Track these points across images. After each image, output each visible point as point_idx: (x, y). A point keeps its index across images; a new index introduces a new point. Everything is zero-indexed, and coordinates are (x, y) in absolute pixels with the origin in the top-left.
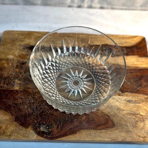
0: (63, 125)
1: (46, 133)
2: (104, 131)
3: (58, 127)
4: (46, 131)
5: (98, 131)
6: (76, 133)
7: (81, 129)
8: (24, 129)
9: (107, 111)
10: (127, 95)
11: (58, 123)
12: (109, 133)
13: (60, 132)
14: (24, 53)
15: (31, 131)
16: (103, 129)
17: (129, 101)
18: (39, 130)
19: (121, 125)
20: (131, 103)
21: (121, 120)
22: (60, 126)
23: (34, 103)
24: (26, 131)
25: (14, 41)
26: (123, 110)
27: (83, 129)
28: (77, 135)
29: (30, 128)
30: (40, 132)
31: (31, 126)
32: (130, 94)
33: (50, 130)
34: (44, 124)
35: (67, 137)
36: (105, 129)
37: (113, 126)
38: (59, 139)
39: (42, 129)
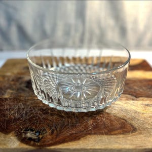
0: (60, 130)
1: (34, 140)
2: (121, 136)
3: (52, 132)
4: (34, 137)
5: (112, 136)
6: (79, 139)
7: (86, 134)
8: (3, 135)
9: (121, 115)
10: (143, 100)
11: (53, 128)
12: (129, 138)
13: (56, 138)
15: (12, 138)
16: (120, 133)
17: (147, 105)
18: (24, 136)
19: (144, 129)
20: (150, 107)
21: (143, 124)
22: (55, 132)
23: (23, 109)
24: (5, 138)
26: (143, 114)
27: (90, 134)
28: (81, 142)
29: (11, 134)
30: (25, 138)
31: (13, 132)
32: (146, 99)
33: (41, 136)
34: (32, 130)
35: (66, 144)
36: (123, 134)
37: (134, 130)
38: (53, 147)
39: (29, 135)
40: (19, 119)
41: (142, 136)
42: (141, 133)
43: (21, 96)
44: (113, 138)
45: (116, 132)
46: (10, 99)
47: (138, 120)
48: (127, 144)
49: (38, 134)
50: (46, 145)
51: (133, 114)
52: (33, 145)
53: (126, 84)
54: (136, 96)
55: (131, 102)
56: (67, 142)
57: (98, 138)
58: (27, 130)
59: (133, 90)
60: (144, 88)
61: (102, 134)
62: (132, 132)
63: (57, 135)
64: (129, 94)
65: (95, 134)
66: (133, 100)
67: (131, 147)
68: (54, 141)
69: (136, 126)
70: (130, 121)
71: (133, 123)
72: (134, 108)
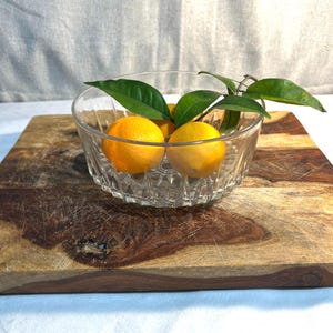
0: (140, 240)
1: (97, 257)
2: (245, 246)
3: (127, 243)
4: (96, 252)
5: (229, 247)
6: (174, 253)
7: (185, 245)
8: (42, 250)
10: (283, 186)
11: (129, 236)
14: (65, 140)
15: (59, 254)
16: (242, 242)
17: (291, 194)
18: (78, 251)
19: (284, 234)
20: (295, 196)
21: (282, 225)
22: (132, 242)
23: (73, 205)
24: (46, 254)
25: (49, 126)
26: (283, 209)
27: (192, 244)
28: (176, 258)
29: (56, 249)
30: (81, 253)
31: (60, 245)
32: (289, 183)
33: (108, 251)
34: (92, 241)
35: (151, 261)
36: (248, 242)
37: (266, 235)
38: (129, 267)
39: (87, 249)
40: (67, 223)
41: (279, 244)
42: (278, 241)
43: (66, 184)
44: (230, 249)
45: (237, 240)
46: (47, 190)
47: (274, 219)
48: (254, 258)
49: (102, 246)
50: (117, 264)
51: (266, 211)
52: (97, 265)
53: (256, 158)
54: (272, 179)
55: (264, 189)
56: (153, 258)
57: (206, 250)
58: (82, 242)
59: (266, 169)
60: (286, 165)
61: (213, 243)
62: (264, 239)
63: (136, 247)
64: (260, 176)
65: (200, 243)
66: (266, 185)
67: (261, 263)
68: (131, 257)
69: (270, 228)
70: (260, 222)
71: (266, 224)
72: (267, 199)
